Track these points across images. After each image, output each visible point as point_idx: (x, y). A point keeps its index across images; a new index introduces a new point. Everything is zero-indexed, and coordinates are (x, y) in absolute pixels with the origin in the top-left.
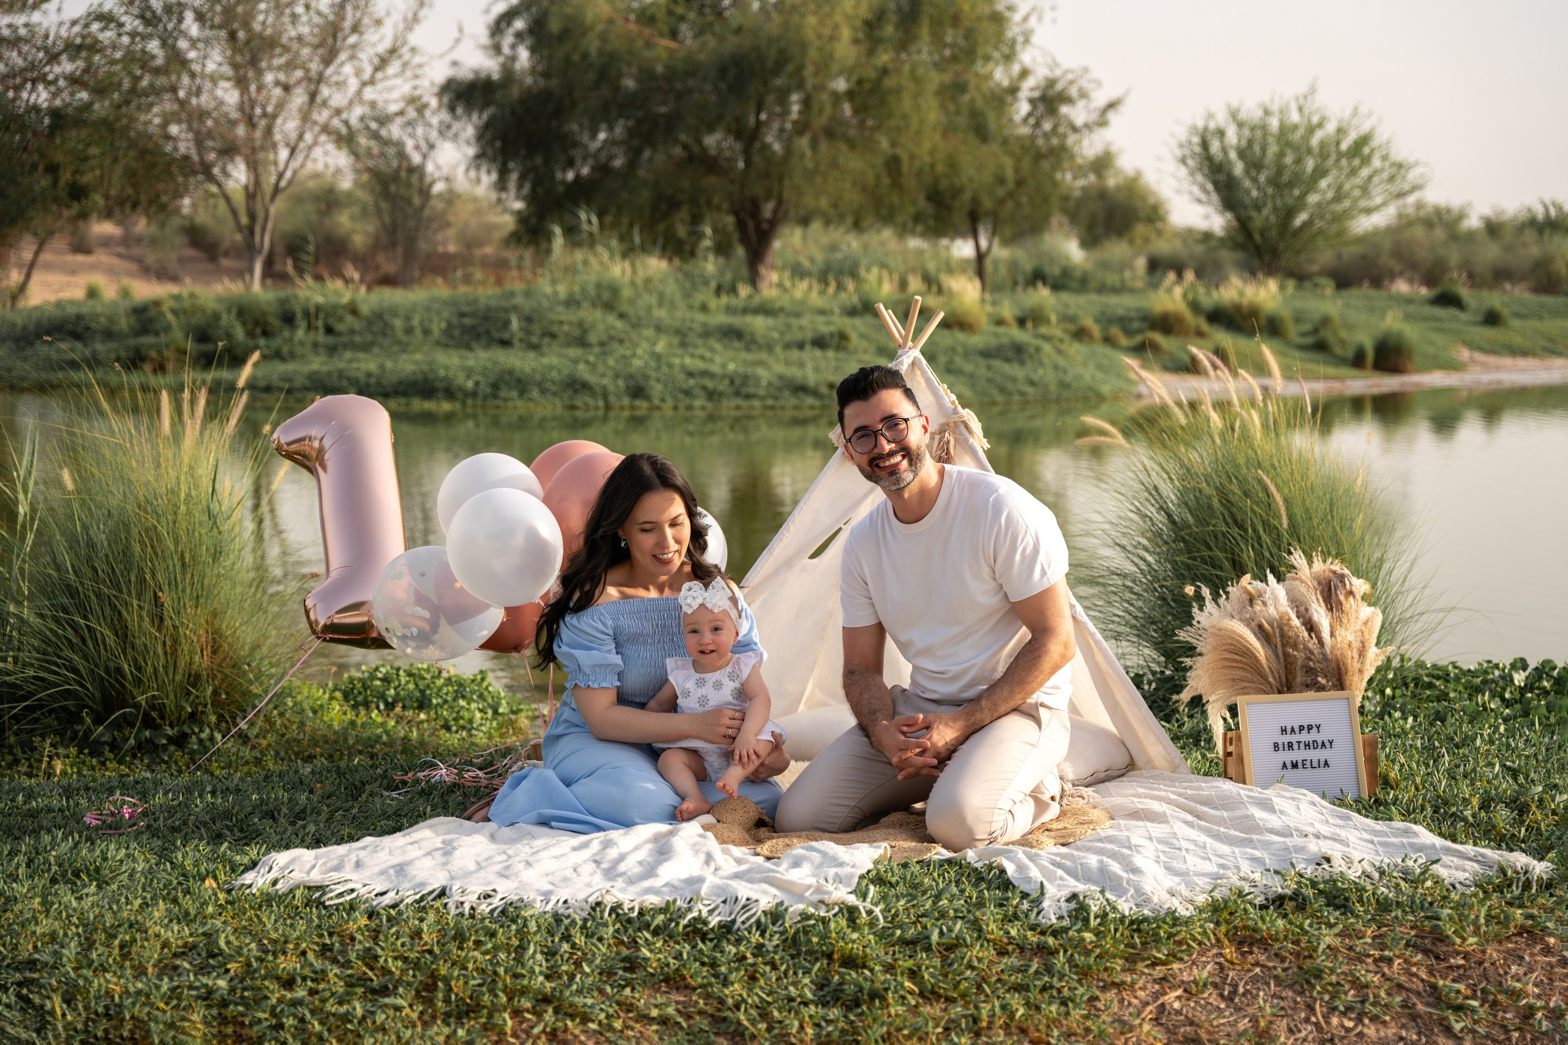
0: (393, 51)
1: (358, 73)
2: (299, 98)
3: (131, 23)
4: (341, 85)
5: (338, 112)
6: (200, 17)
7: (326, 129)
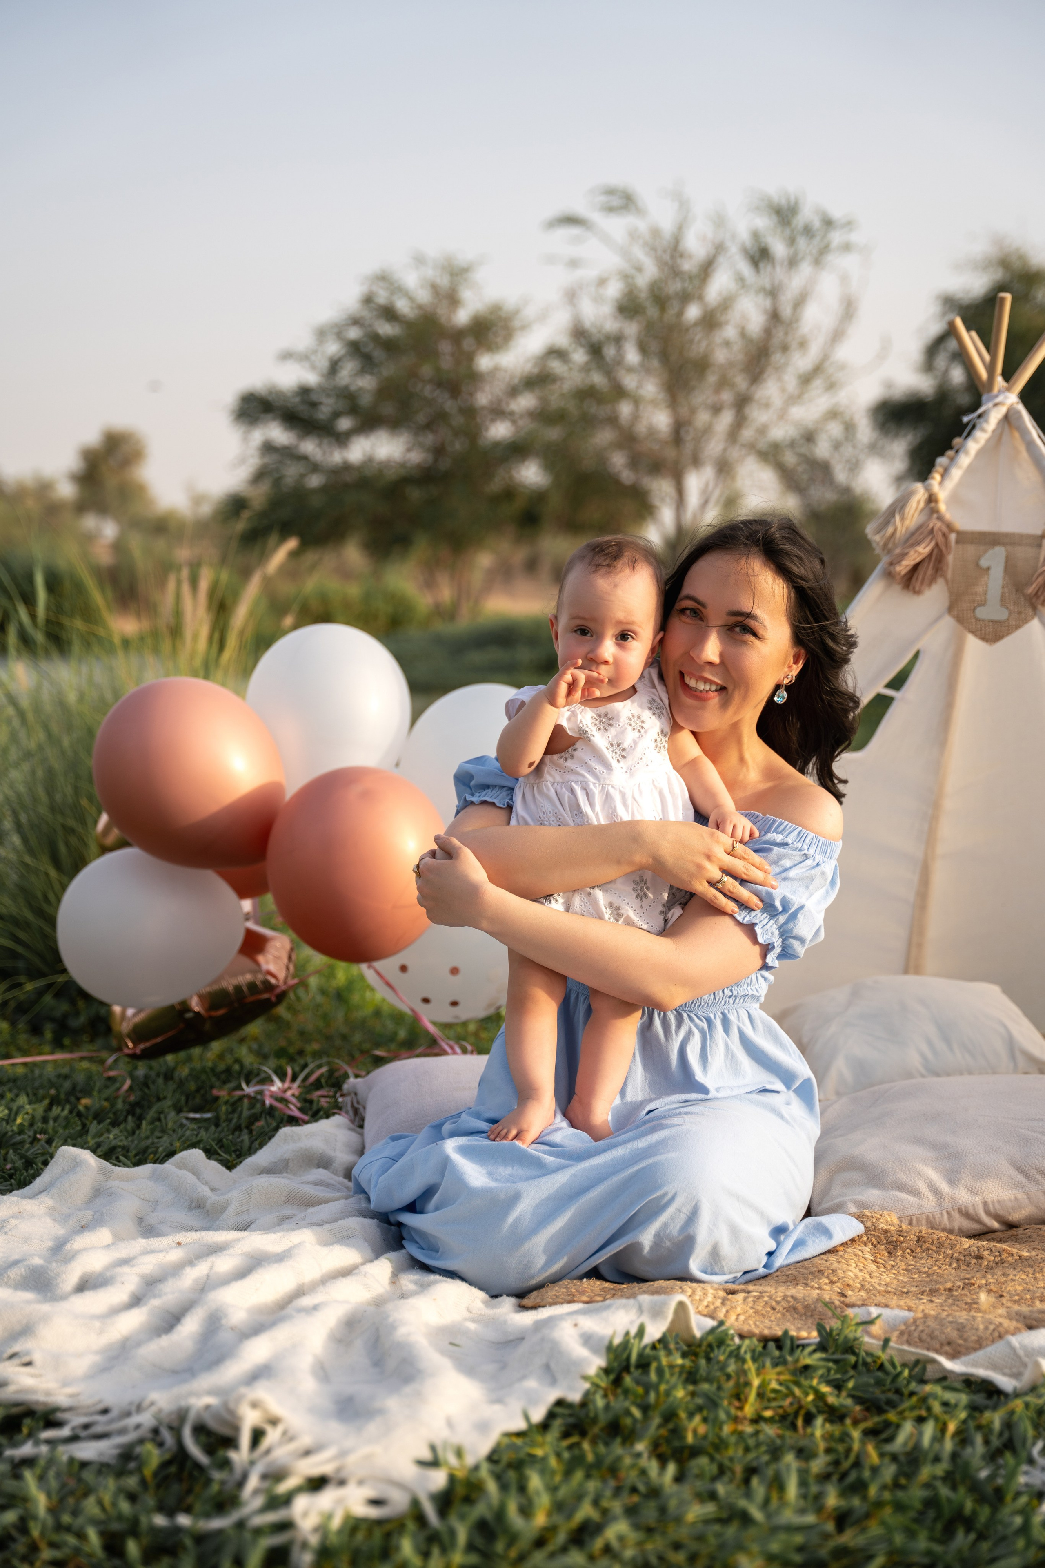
0: (818, 370)
1: (783, 390)
2: (726, 418)
3: (579, 356)
4: (767, 406)
5: (763, 430)
6: (643, 348)
7: (751, 447)
